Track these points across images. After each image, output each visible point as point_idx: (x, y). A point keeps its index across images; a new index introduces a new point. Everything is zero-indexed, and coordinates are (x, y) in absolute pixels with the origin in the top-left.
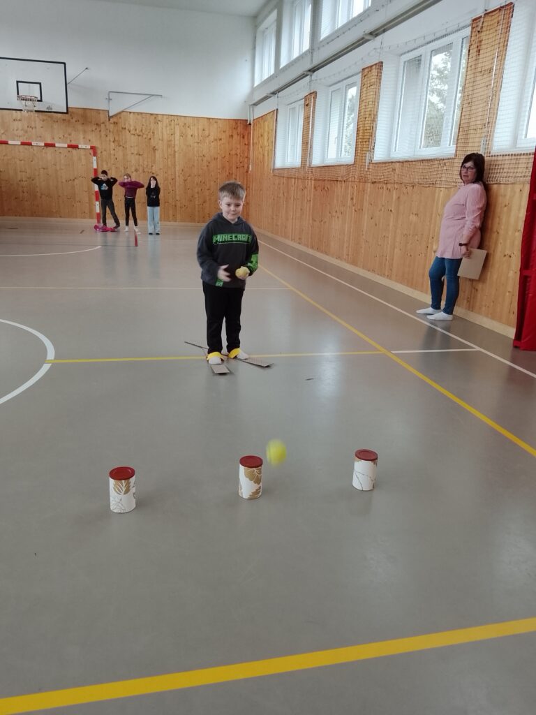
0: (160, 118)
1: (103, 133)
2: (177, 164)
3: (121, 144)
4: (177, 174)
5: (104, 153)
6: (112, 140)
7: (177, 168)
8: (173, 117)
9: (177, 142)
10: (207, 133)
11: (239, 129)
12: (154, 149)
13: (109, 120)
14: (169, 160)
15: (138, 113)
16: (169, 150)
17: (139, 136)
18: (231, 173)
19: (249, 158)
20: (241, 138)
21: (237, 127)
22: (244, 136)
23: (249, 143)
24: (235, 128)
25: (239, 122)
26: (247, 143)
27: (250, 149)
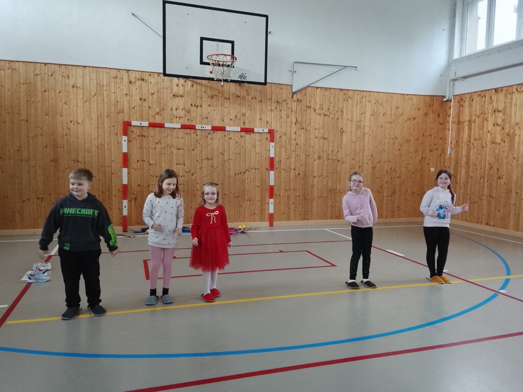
0: (350, 93)
1: (284, 114)
2: (366, 148)
3: (304, 126)
4: (365, 161)
5: (284, 138)
6: (294, 121)
7: (366, 153)
8: (365, 93)
9: (367, 123)
10: (400, 111)
11: (435, 105)
12: (342, 132)
13: (292, 97)
14: (357, 143)
15: (326, 89)
16: (358, 133)
17: (325, 115)
18: (424, 157)
19: (444, 139)
20: (437, 117)
21: (433, 104)
22: (439, 114)
23: (444, 122)
24: (430, 106)
25: (435, 98)
26: (442, 122)
27: (445, 129)
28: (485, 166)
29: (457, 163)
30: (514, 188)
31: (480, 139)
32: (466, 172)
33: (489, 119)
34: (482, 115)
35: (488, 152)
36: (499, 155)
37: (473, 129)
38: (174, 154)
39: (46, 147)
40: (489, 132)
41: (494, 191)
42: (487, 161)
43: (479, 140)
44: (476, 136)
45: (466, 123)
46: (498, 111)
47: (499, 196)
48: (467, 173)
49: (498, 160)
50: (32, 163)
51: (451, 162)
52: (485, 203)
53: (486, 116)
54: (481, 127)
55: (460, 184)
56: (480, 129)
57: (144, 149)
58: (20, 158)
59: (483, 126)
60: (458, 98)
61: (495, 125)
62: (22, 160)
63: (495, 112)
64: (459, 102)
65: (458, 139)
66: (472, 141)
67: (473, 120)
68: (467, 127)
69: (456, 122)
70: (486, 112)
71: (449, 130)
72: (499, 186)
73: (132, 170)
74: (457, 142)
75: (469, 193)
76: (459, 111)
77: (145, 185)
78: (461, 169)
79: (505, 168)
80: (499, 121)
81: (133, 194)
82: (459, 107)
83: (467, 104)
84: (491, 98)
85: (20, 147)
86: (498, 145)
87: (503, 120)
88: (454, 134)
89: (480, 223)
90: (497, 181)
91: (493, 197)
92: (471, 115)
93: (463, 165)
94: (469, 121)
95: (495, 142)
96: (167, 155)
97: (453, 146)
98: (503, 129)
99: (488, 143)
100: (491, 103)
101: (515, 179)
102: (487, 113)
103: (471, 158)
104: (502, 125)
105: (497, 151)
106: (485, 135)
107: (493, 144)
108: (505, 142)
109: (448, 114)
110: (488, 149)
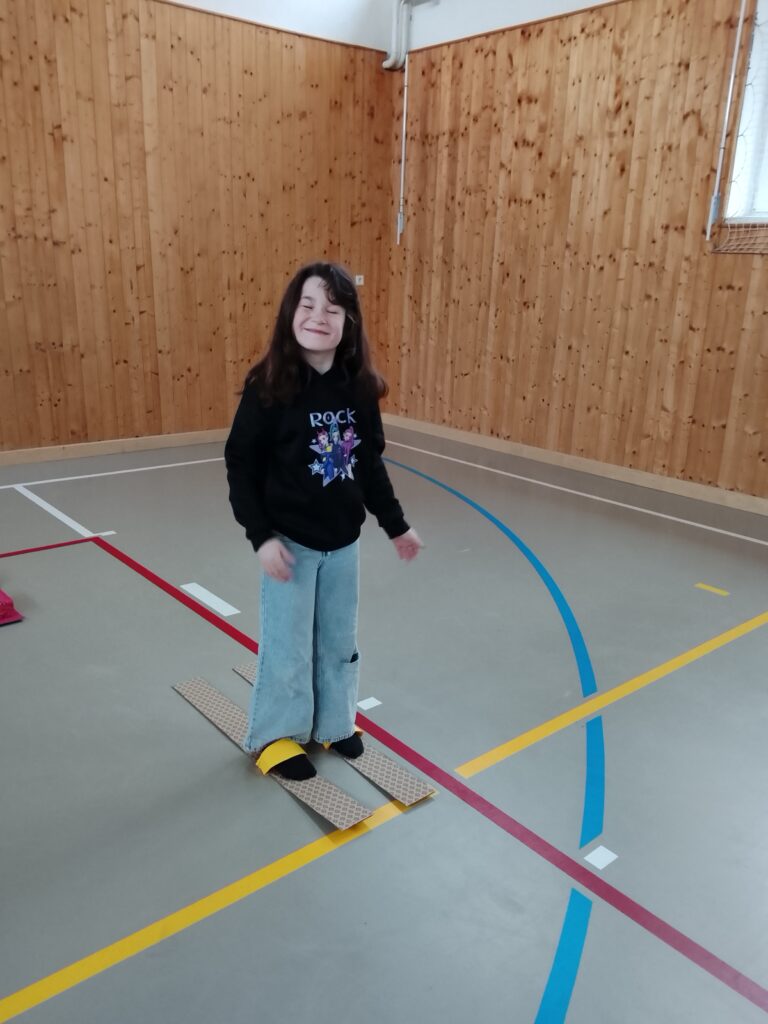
2: (153, 202)
4: (156, 249)
7: (155, 222)
9: (149, 114)
10: (258, 83)
11: (359, 77)
12: (59, 138)
14: (121, 185)
16: (121, 146)
18: (335, 243)
19: (385, 188)
20: (366, 118)
21: (355, 74)
22: (372, 108)
23: (387, 135)
24: (346, 78)
25: (360, 55)
26: (380, 138)
27: (388, 160)
28: (491, 269)
29: (421, 261)
30: (561, 334)
31: (480, 189)
32: (442, 288)
33: (504, 125)
34: (485, 115)
35: (497, 228)
36: (527, 239)
37: (460, 157)
40: (502, 165)
41: (512, 342)
42: (496, 256)
43: (476, 192)
44: (470, 182)
45: (444, 140)
46: (530, 100)
47: (524, 356)
48: (446, 291)
49: (525, 251)
51: (405, 258)
52: (489, 374)
53: (495, 117)
54: (483, 152)
55: (428, 322)
56: (480, 158)
59: (489, 148)
60: (421, 61)
61: (520, 144)
63: (519, 101)
64: (423, 73)
65: (424, 191)
66: (458, 197)
67: (462, 130)
68: (445, 152)
69: (418, 137)
70: (497, 104)
71: (400, 162)
72: (524, 327)
74: (420, 199)
75: (449, 347)
76: (426, 102)
78: (431, 279)
79: (541, 276)
80: (531, 133)
82: (426, 90)
83: (446, 78)
84: (510, 57)
86: (524, 205)
87: (542, 129)
88: (412, 174)
89: (475, 429)
90: (520, 312)
91: (508, 360)
92: (456, 111)
93: (434, 269)
94: (452, 134)
95: (518, 198)
97: (410, 211)
98: (540, 154)
99: (499, 202)
100: (510, 75)
101: (567, 307)
102: (499, 109)
103: (456, 248)
104: (538, 144)
105: (522, 226)
106: (491, 176)
107: (513, 203)
108: (544, 195)
109: (397, 112)
110: (498, 219)
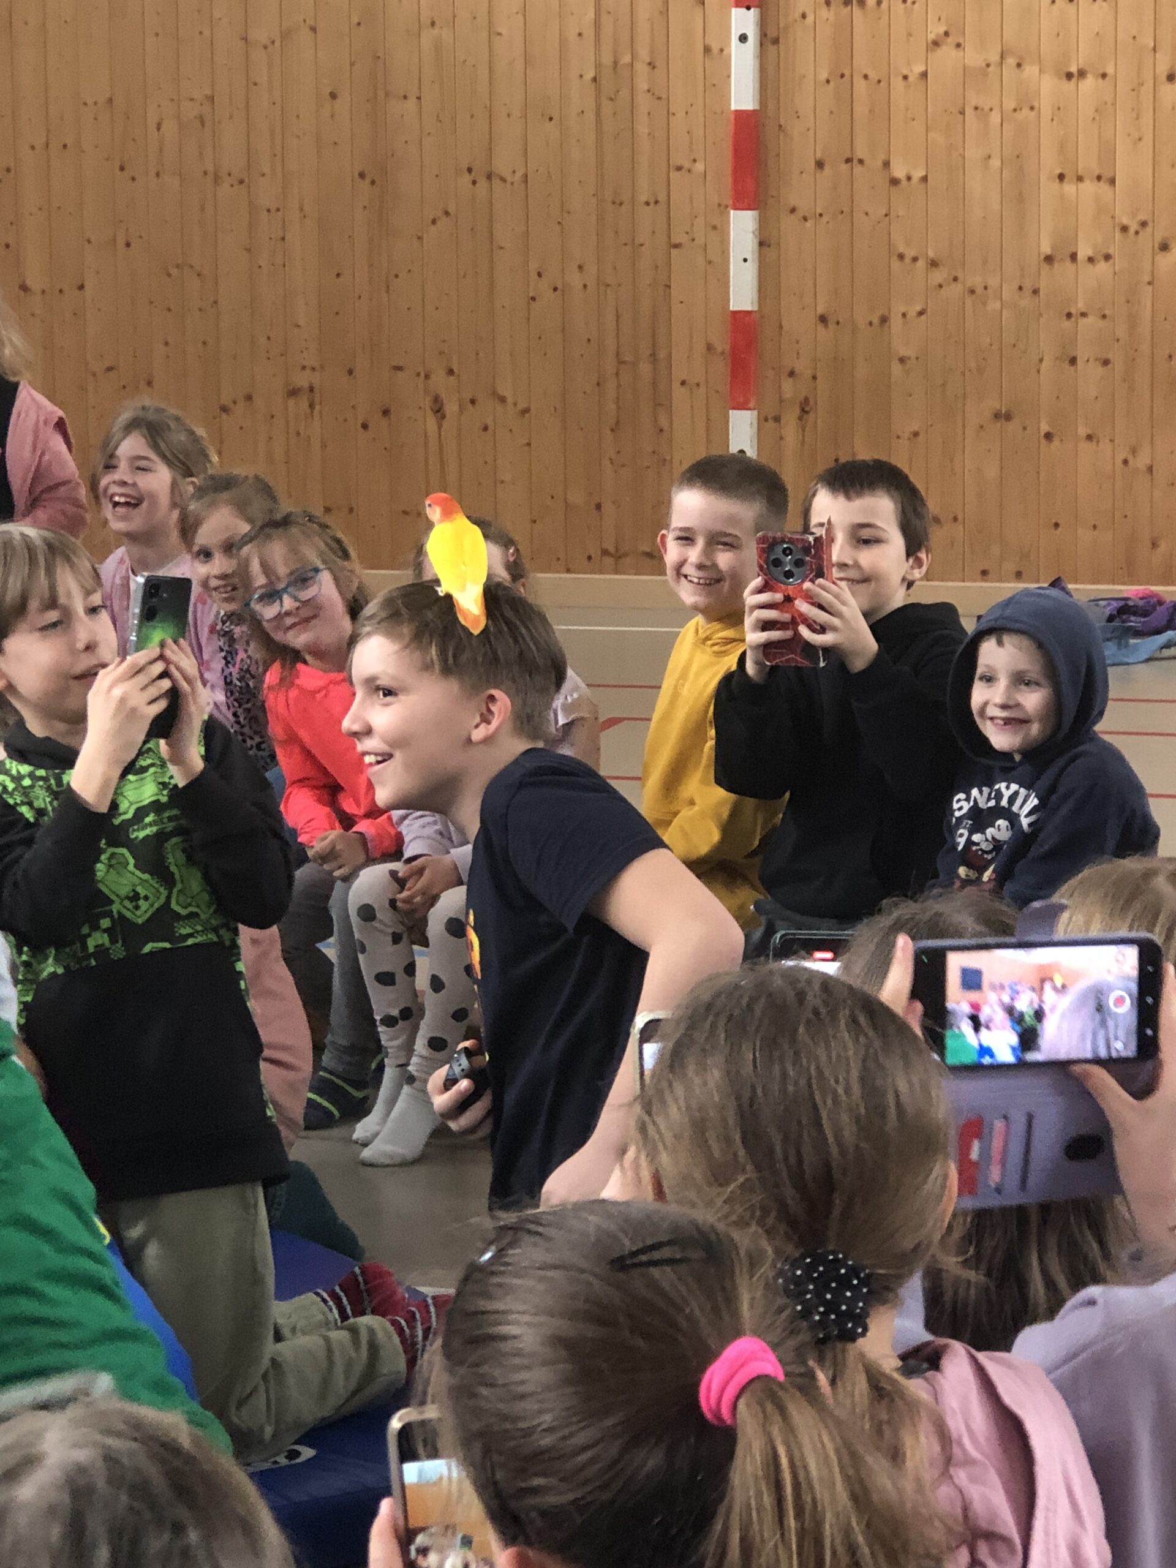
38: (1046, 108)
39: (333, 96)
50: (266, 193)
57: (860, 85)
58: (210, 168)
62: (217, 179)
73: (788, 225)
77: (861, 316)
81: (792, 374)
85: (211, 99)
96: (995, 118)
